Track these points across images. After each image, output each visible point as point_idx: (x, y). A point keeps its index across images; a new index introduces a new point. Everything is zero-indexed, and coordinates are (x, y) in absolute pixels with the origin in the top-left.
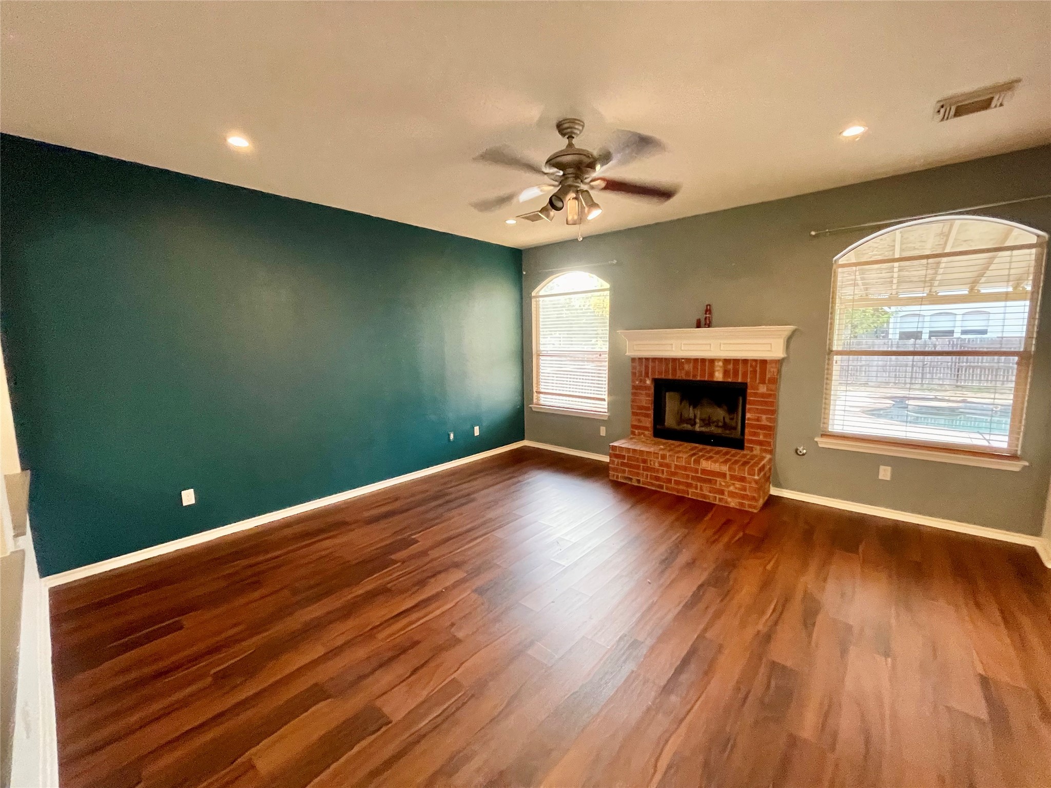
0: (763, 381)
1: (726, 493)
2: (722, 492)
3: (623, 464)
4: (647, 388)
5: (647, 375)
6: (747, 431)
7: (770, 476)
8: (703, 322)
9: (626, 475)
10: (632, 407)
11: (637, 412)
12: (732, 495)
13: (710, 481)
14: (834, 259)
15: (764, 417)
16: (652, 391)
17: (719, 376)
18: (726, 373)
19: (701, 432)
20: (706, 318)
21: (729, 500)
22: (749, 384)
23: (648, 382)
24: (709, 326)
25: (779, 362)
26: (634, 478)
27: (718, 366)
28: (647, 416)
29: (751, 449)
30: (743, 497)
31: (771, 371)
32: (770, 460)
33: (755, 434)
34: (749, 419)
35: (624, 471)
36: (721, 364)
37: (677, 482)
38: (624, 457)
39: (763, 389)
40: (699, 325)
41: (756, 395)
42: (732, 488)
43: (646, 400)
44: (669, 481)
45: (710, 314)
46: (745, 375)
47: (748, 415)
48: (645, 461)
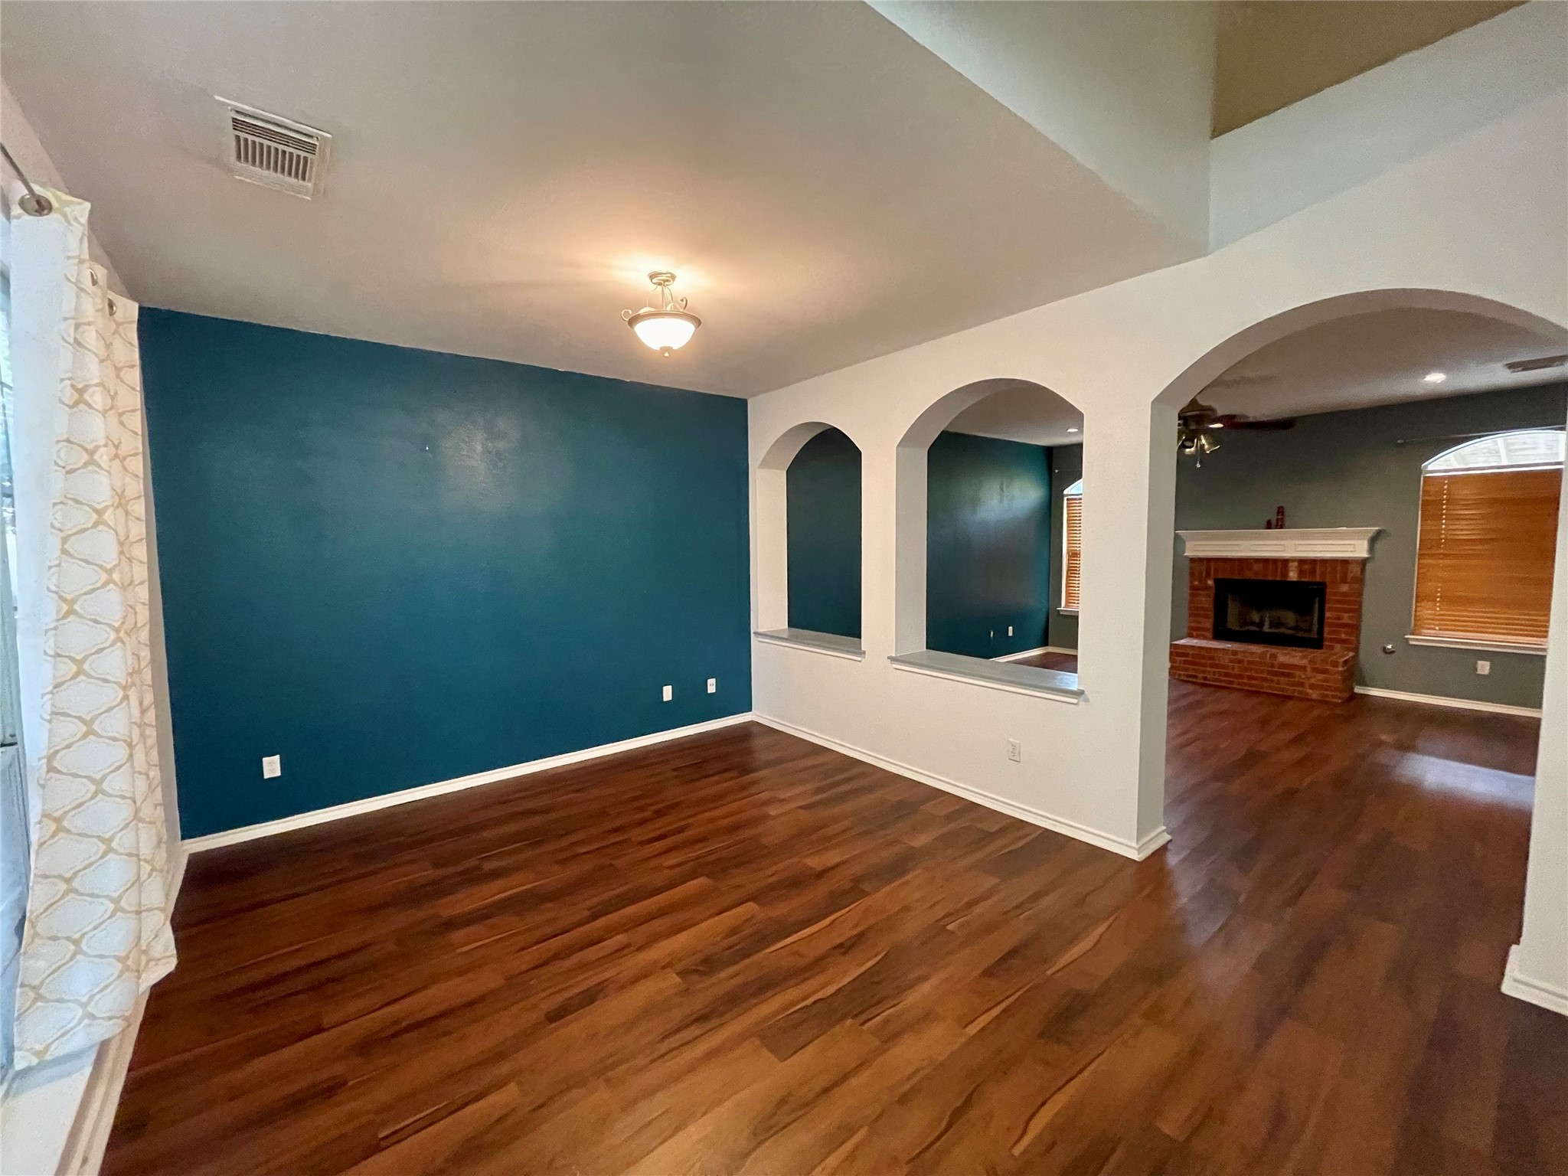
0: (1344, 581)
1: (1307, 686)
2: (1302, 685)
3: (1186, 662)
4: (1207, 588)
5: (1208, 575)
6: (1326, 629)
7: (1353, 673)
8: (1274, 522)
9: (1190, 673)
10: (1190, 609)
11: (1195, 612)
12: (1312, 686)
13: (1287, 675)
14: (1423, 465)
15: (1346, 615)
16: (1212, 593)
17: (1293, 576)
18: (1301, 572)
19: (1270, 633)
20: (1278, 520)
21: (1310, 691)
22: (1328, 583)
23: (1210, 582)
24: (1281, 528)
25: (1363, 562)
26: (1200, 675)
27: (1292, 566)
28: (1207, 617)
29: (1331, 648)
30: (1327, 689)
31: (1355, 570)
32: (1353, 657)
33: (1334, 632)
34: (1329, 618)
35: (1186, 670)
36: (1296, 564)
37: (1251, 678)
38: (1187, 655)
39: (1344, 588)
40: (1269, 526)
41: (1335, 594)
42: (1313, 681)
43: (1206, 601)
44: (1241, 677)
45: (1283, 514)
46: (1323, 573)
47: (1328, 614)
48: (1211, 658)
